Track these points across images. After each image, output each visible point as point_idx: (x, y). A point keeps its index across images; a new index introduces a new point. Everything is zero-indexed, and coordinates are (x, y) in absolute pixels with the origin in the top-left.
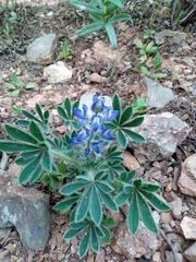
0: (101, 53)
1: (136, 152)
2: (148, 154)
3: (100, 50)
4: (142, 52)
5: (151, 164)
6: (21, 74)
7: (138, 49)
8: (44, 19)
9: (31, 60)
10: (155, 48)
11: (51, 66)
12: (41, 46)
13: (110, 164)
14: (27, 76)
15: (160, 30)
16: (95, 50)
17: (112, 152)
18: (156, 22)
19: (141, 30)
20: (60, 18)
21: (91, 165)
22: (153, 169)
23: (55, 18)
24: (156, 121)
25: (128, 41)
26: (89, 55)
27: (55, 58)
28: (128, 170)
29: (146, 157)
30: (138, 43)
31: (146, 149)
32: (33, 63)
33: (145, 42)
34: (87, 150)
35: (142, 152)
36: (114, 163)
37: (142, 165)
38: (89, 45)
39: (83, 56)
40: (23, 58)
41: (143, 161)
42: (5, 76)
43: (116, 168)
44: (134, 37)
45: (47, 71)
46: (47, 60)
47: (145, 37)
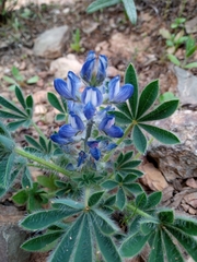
0: (119, 46)
1: (162, 163)
2: (179, 168)
3: (118, 42)
4: (169, 43)
5: (184, 182)
6: (26, 69)
7: (164, 40)
8: (58, 16)
9: (41, 54)
10: (186, 38)
11: (61, 60)
12: (51, 39)
13: (120, 179)
14: (31, 70)
15: (191, 18)
16: (113, 43)
17: (123, 161)
18: (186, 11)
19: (168, 19)
20: (77, 13)
21: (90, 179)
23: (70, 14)
24: (192, 118)
25: (152, 31)
26: (105, 47)
27: (65, 50)
29: (176, 171)
30: (165, 33)
31: (177, 160)
32: (40, 57)
33: (173, 32)
35: (171, 164)
36: (128, 178)
37: (170, 183)
38: (106, 37)
39: (98, 49)
40: (30, 52)
41: (171, 177)
42: (7, 70)
43: (130, 186)
44: (159, 27)
45: (54, 65)
46: (55, 53)
47: (174, 26)
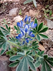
0: (31, 13)
1: (44, 44)
2: (48, 45)
3: (31, 12)
4: (45, 12)
5: (49, 49)
7: (43, 11)
8: (15, 5)
9: (10, 15)
10: (49, 11)
11: (16, 17)
12: (13, 11)
13: (33, 48)
14: (8, 20)
15: (51, 5)
16: (30, 12)
17: (34, 43)
18: (49, 3)
19: (45, 6)
20: (20, 4)
21: (26, 48)
22: (50, 50)
23: (18, 4)
24: (51, 32)
25: (40, 9)
26: (28, 14)
27: (17, 14)
28: (41, 51)
29: (47, 46)
30: (44, 9)
31: (47, 43)
32: (11, 16)
33: (46, 9)
34: (24, 42)
35: (46, 44)
36: (35, 48)
37: (46, 49)
38: (28, 11)
39: (26, 14)
40: (8, 15)
42: (2, 20)
43: (36, 50)
44: (42, 8)
45: (14, 18)
46: (15, 15)
47: (46, 7)
